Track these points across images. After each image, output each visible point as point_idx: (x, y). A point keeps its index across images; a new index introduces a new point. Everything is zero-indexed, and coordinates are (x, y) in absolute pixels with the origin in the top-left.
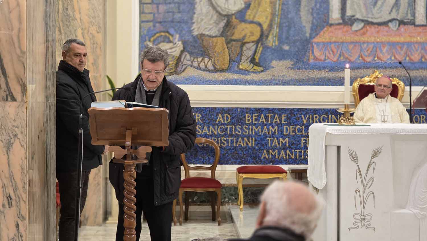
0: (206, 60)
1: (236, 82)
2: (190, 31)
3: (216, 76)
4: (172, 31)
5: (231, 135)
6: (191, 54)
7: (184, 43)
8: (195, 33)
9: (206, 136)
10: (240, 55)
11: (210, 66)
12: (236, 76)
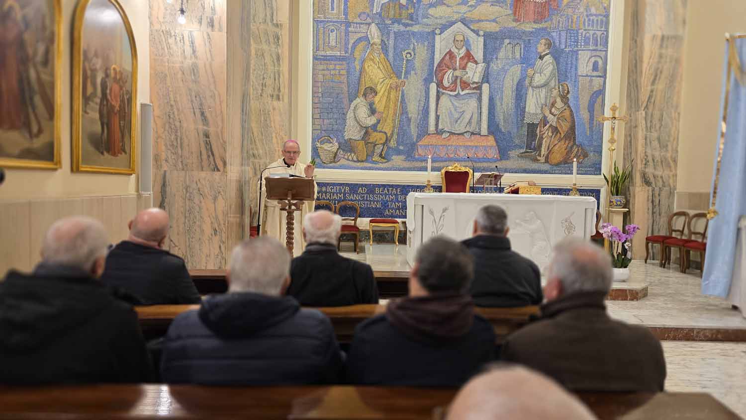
0: (353, 155)
1: (370, 169)
2: (343, 137)
3: (358, 164)
4: (331, 136)
5: (367, 200)
6: (344, 150)
7: (339, 144)
8: (346, 138)
9: (352, 200)
10: (373, 152)
11: (355, 159)
12: (370, 165)
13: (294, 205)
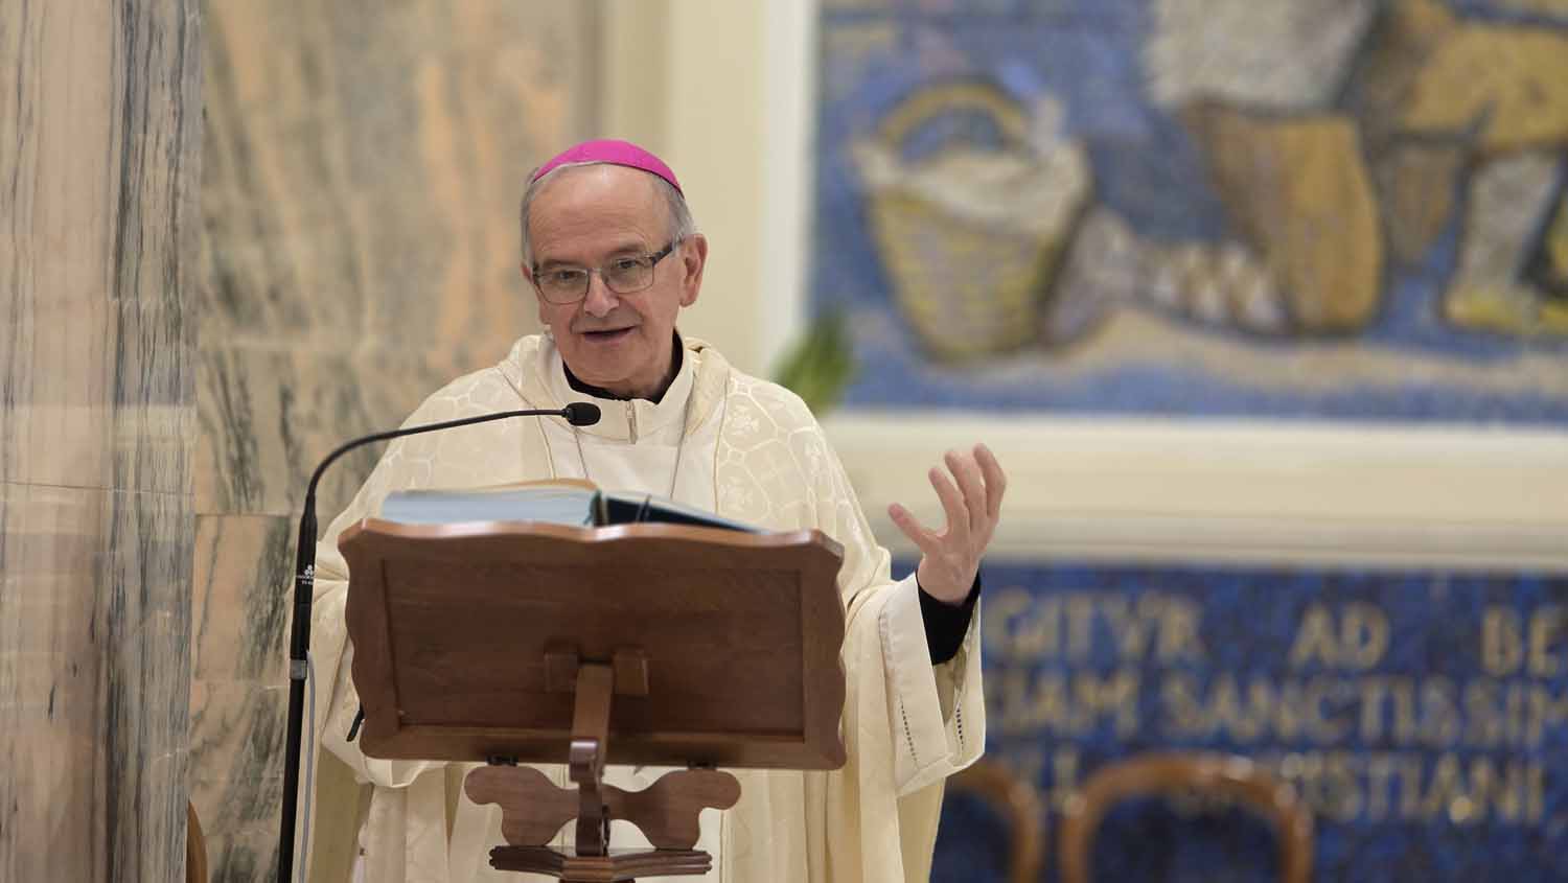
1: (1420, 408)
3: (1302, 367)
4: (1015, 75)
10: (1455, 230)
13: (638, 807)
